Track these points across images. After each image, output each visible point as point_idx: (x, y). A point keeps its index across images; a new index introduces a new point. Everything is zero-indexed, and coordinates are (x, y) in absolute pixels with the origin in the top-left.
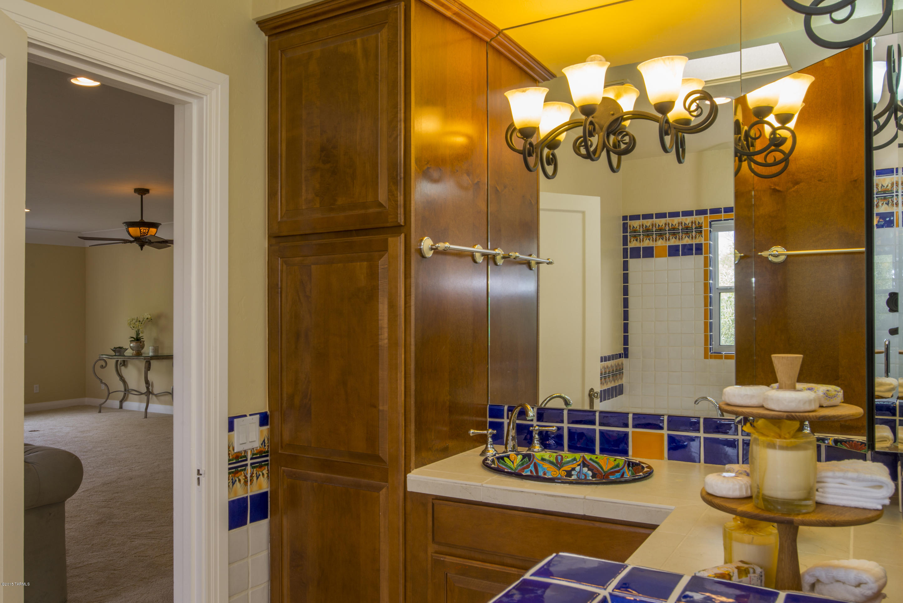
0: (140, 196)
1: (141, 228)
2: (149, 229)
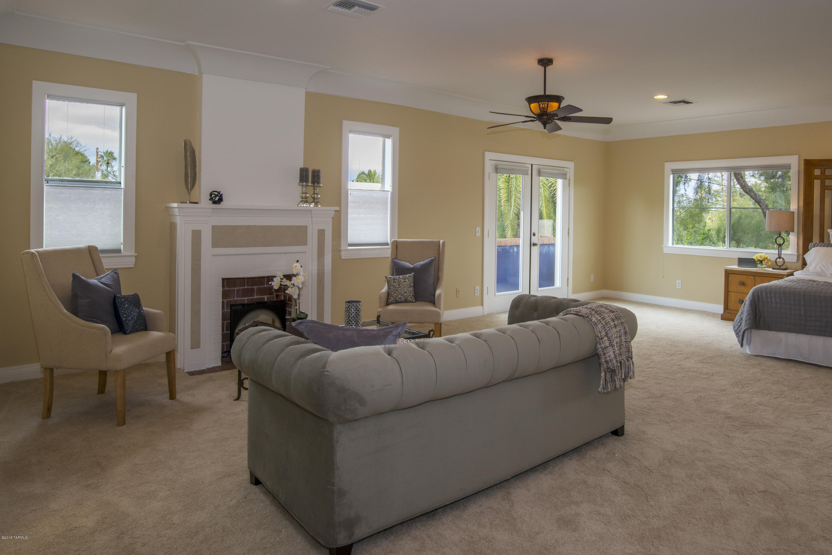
0: (544, 68)
1: (540, 103)
2: (548, 103)
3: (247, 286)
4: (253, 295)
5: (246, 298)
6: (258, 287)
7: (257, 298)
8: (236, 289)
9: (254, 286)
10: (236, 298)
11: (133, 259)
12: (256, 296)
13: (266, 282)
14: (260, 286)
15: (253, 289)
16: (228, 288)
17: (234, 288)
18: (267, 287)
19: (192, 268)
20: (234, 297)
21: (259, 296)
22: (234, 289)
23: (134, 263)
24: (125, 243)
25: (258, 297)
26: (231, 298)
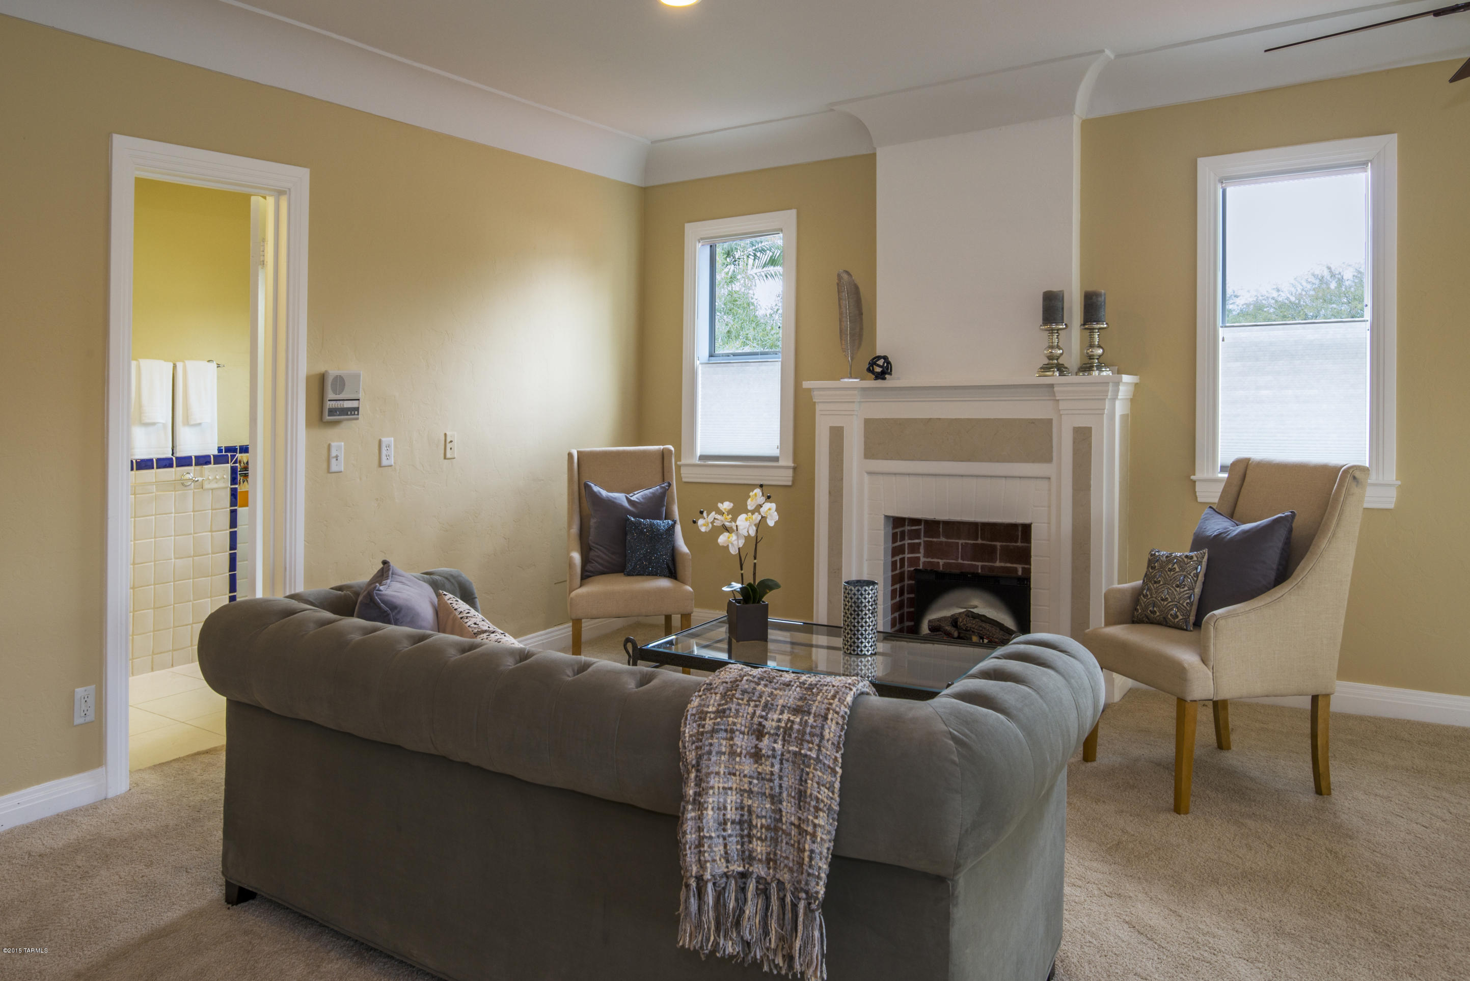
3: (982, 539)
4: (994, 560)
5: (980, 564)
6: (1004, 544)
7: (1002, 567)
8: (960, 542)
9: (996, 541)
10: (960, 561)
11: (790, 473)
12: (1000, 562)
13: (1020, 537)
14: (1008, 544)
15: (994, 547)
16: (947, 538)
17: (957, 541)
18: (1023, 547)
19: (830, 493)
20: (957, 558)
21: (1006, 563)
22: (958, 543)
23: (791, 479)
24: (782, 446)
25: (1003, 564)
26: (952, 559)
